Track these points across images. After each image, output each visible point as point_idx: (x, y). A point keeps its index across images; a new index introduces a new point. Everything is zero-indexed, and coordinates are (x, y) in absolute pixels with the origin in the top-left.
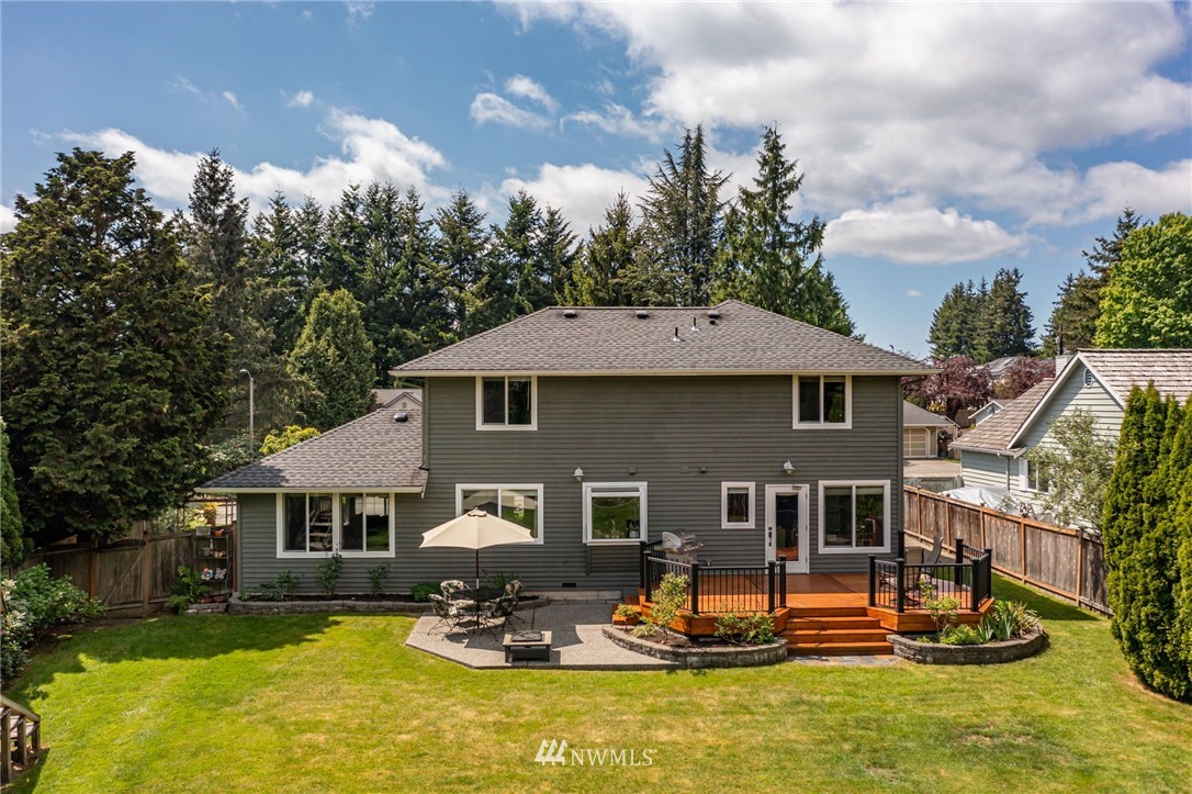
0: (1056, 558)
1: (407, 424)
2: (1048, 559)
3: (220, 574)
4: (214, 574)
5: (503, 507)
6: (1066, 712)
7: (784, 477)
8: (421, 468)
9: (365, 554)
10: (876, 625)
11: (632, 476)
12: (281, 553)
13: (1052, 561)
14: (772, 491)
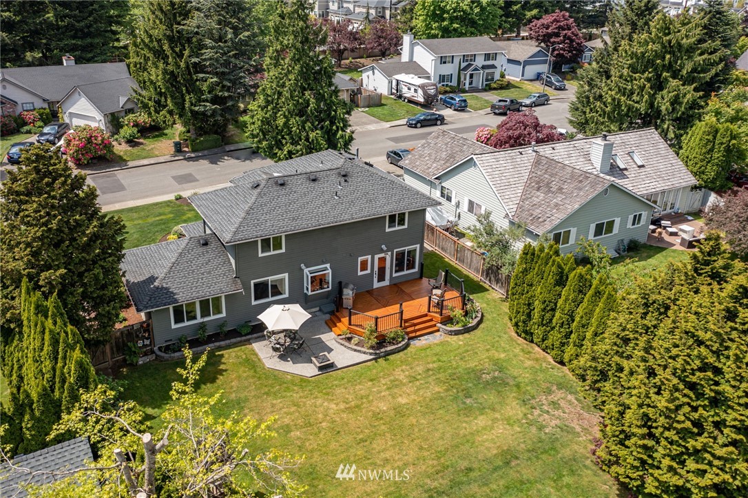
0: (471, 260)
1: (209, 247)
2: (467, 259)
3: (147, 342)
4: (143, 342)
5: (271, 285)
6: (502, 356)
7: (382, 251)
8: (235, 277)
9: (212, 317)
10: (431, 320)
11: (323, 263)
12: (174, 326)
13: (469, 260)
14: (377, 257)
